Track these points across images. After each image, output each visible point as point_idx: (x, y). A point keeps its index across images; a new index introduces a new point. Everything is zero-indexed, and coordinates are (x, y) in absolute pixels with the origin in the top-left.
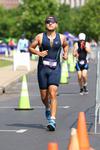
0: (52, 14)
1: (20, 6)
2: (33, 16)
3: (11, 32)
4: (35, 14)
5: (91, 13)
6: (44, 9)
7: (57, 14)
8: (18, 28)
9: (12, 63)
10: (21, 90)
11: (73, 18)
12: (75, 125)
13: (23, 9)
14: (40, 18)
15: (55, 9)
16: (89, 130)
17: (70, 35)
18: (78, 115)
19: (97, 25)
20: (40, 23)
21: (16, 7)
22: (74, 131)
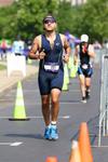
0: (50, 13)
1: (15, 3)
2: (29, 14)
3: (5, 32)
4: (32, 12)
5: (95, 11)
6: (41, 7)
7: (56, 12)
8: (13, 28)
9: (5, 68)
10: (15, 98)
11: (74, 17)
12: (77, 137)
13: (19, 7)
14: (37, 17)
15: (53, 7)
16: (92, 143)
17: (71, 36)
18: (80, 127)
19: (101, 25)
20: (37, 22)
21: (10, 4)
22: (75, 144)
